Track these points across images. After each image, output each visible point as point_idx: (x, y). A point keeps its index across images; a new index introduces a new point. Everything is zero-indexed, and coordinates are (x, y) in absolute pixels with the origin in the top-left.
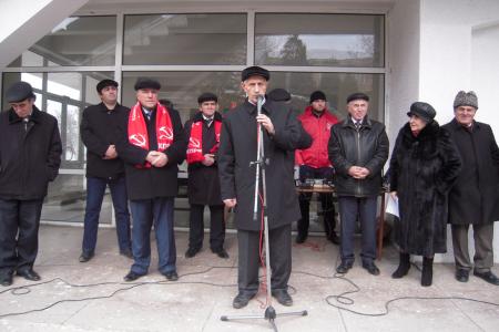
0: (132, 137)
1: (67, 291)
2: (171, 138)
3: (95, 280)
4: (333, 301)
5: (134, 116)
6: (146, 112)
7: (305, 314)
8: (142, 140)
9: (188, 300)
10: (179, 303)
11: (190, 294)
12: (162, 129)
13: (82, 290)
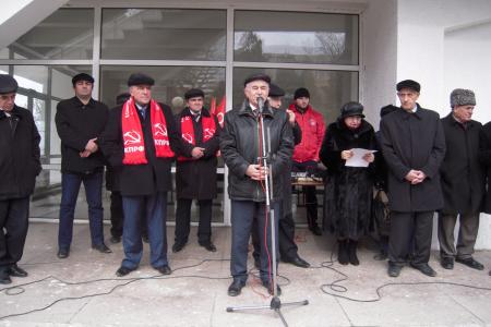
0: (127, 134)
1: (63, 290)
2: (166, 134)
3: (88, 276)
4: (327, 289)
5: (127, 112)
6: (140, 108)
7: (306, 303)
8: (137, 137)
9: (187, 293)
10: (179, 298)
11: (188, 288)
12: (157, 125)
13: (79, 288)
